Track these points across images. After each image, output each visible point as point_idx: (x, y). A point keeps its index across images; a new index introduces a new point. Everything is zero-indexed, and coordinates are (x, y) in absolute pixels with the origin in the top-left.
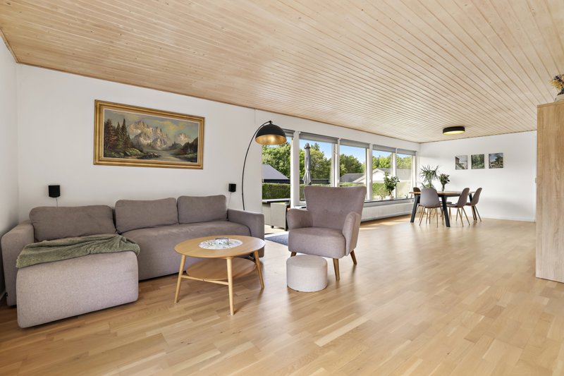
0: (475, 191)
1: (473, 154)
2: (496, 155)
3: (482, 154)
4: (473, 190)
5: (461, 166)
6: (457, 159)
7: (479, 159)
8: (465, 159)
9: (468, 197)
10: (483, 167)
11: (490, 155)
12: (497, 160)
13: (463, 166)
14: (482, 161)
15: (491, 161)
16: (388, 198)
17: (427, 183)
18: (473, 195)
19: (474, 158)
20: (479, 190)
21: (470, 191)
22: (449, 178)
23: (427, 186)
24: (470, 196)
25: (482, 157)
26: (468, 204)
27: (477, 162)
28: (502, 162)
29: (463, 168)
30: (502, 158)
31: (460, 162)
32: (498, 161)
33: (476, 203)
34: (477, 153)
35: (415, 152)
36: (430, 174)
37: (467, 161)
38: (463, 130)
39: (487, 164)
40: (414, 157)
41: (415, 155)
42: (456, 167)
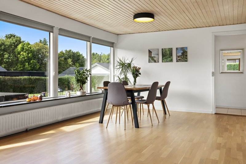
0: (164, 84)
1: (164, 48)
2: (182, 49)
3: (170, 47)
4: (162, 84)
5: (153, 60)
6: (150, 52)
7: (168, 52)
8: (156, 52)
9: (158, 91)
10: (171, 61)
11: (177, 48)
12: (183, 54)
13: (155, 59)
14: (171, 55)
15: (178, 55)
16: (79, 93)
17: (122, 76)
18: (163, 88)
19: (164, 51)
20: (168, 84)
21: (160, 85)
22: (140, 71)
23: (123, 79)
24: (161, 90)
25: (171, 50)
26: (158, 99)
27: (167, 55)
28: (186, 56)
29: (155, 62)
30: (187, 52)
31: (152, 56)
32: (183, 56)
33: (165, 96)
34: (167, 46)
35: (113, 43)
36: (125, 66)
37: (158, 55)
38: (153, 18)
39: (174, 57)
40: (112, 48)
41: (113, 47)
42: (149, 59)
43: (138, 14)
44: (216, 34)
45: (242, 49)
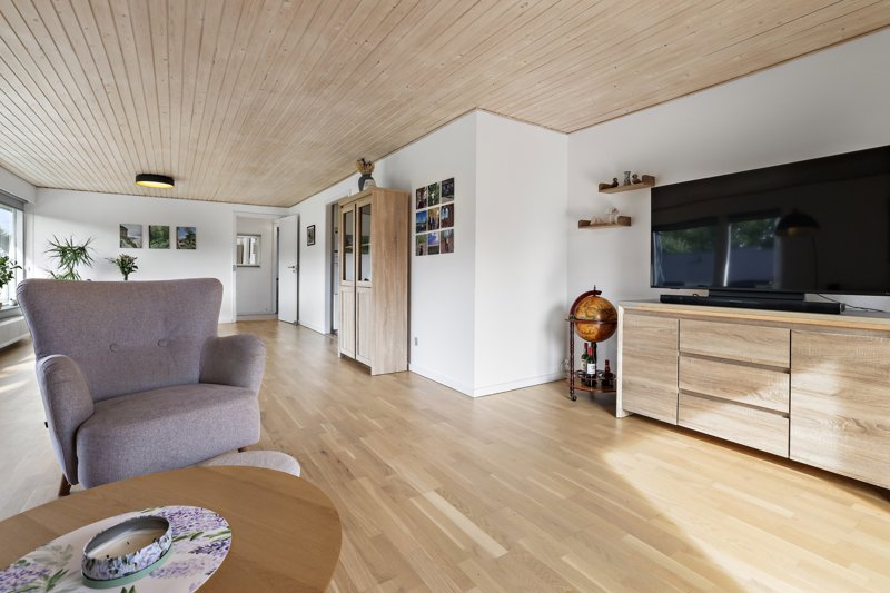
1: (153, 224)
2: (187, 229)
3: (166, 225)
5: (130, 243)
6: (123, 229)
7: (162, 233)
8: (137, 231)
10: (167, 246)
11: (178, 228)
12: (188, 237)
13: (134, 242)
14: (167, 236)
15: (180, 238)
19: (153, 230)
25: (166, 230)
27: (159, 237)
28: (194, 241)
29: (135, 246)
30: (194, 235)
31: (129, 236)
32: (189, 239)
34: (159, 222)
35: (24, 202)
36: (74, 252)
37: (141, 235)
38: (172, 184)
39: (173, 241)
40: (20, 214)
41: (23, 210)
42: (121, 242)
43: (143, 175)
44: (239, 214)
45: (260, 236)
